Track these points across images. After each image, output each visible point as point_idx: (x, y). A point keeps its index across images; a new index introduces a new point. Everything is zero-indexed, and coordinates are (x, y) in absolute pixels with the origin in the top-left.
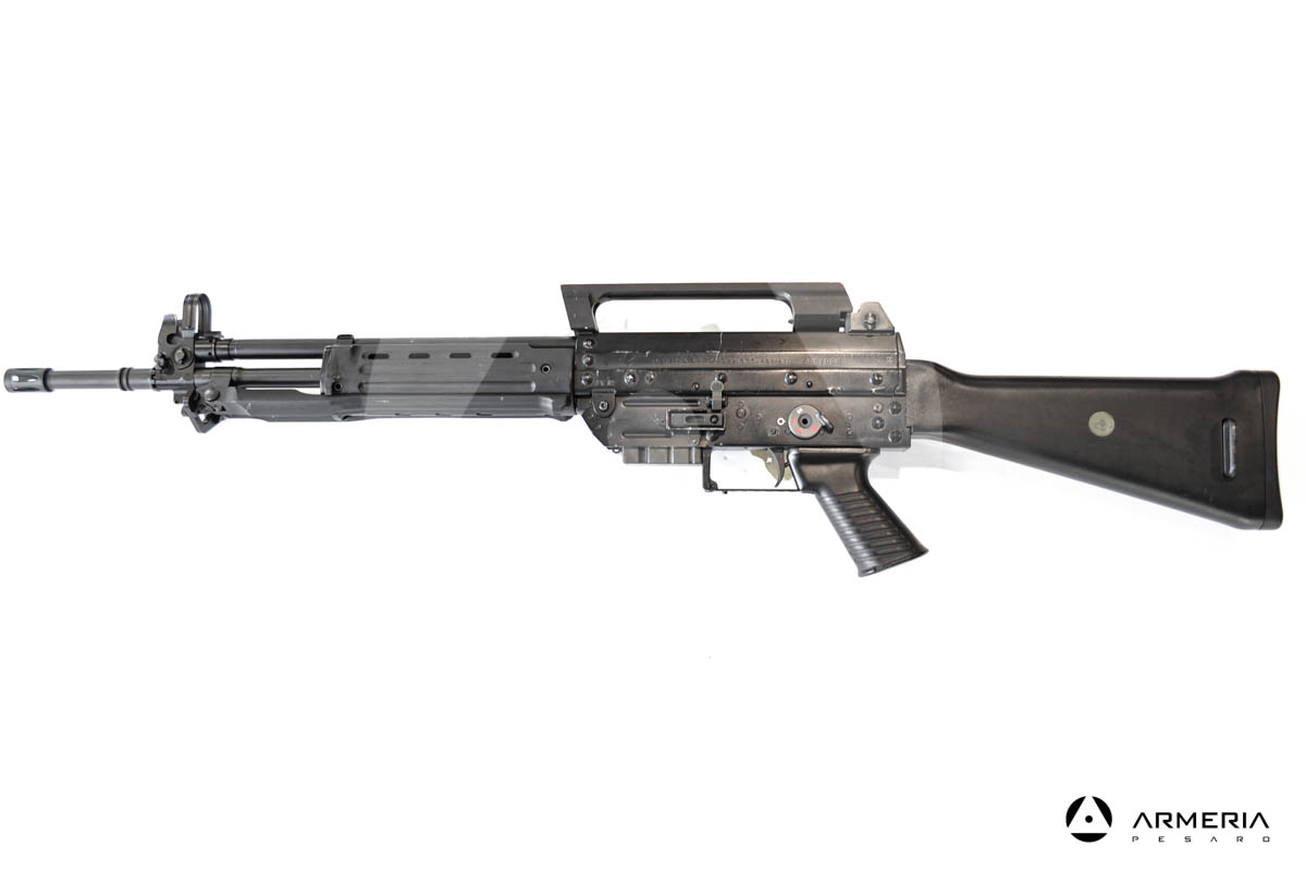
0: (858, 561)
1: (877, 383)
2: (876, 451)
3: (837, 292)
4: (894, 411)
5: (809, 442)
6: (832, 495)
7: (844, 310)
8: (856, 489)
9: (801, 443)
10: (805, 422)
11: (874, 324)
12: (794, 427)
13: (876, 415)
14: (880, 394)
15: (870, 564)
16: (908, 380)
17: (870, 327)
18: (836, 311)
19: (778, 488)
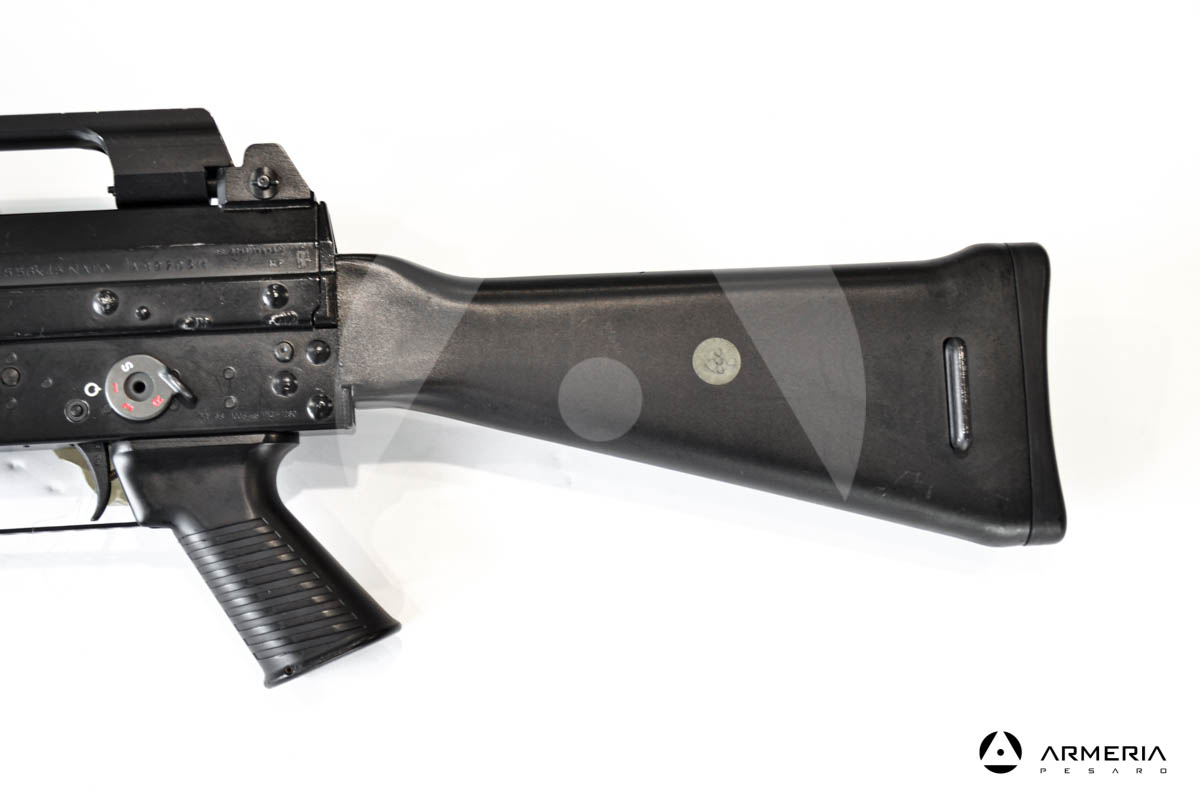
0: (262, 656)
1: (279, 302)
2: (287, 436)
3: (197, 126)
4: (319, 358)
5: (152, 428)
6: (204, 529)
7: (213, 161)
8: (252, 515)
9: (134, 431)
10: (140, 387)
11: (274, 188)
12: (118, 402)
13: (284, 366)
14: (285, 326)
15: (285, 660)
16: (340, 297)
17: (267, 194)
18: (196, 165)
19: (101, 521)
